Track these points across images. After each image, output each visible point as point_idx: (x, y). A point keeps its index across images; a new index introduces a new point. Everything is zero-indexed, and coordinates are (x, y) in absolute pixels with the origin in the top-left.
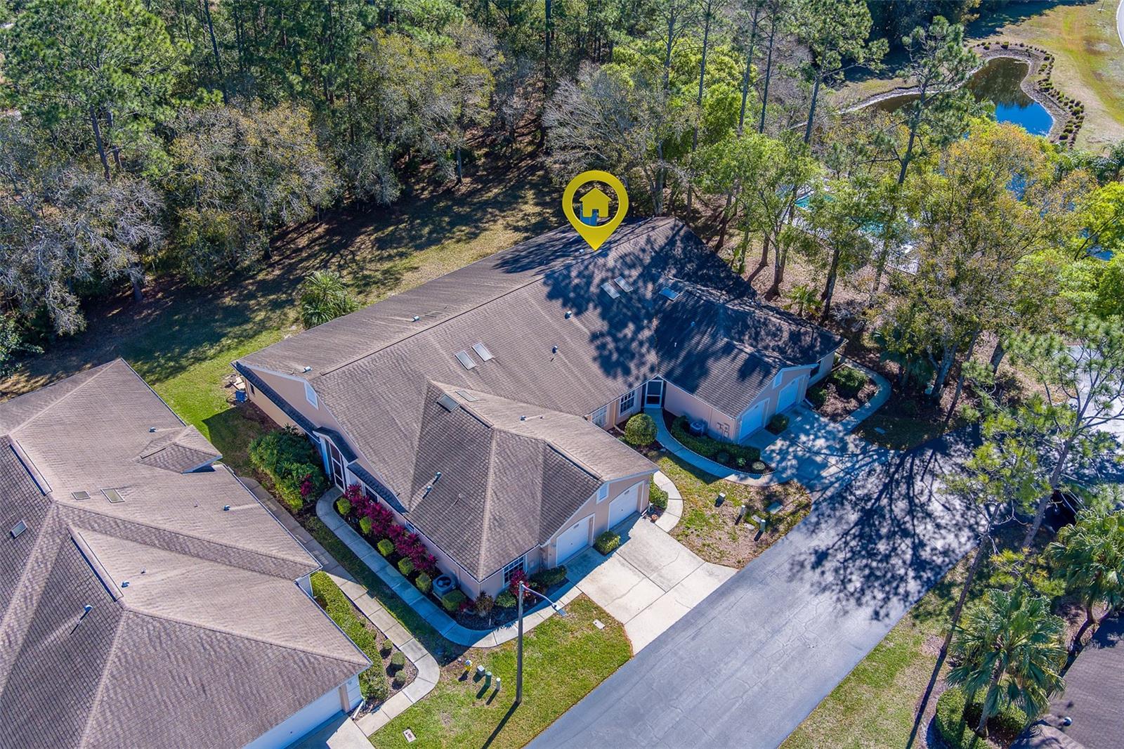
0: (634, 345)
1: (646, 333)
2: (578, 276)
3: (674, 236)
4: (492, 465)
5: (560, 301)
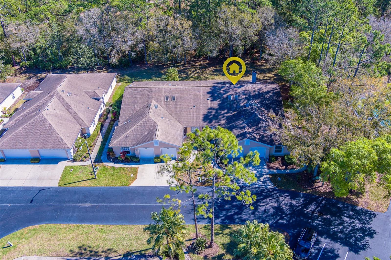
0: (221, 116)
1: (228, 115)
2: (223, 91)
3: (271, 91)
4: (139, 123)
5: (210, 95)
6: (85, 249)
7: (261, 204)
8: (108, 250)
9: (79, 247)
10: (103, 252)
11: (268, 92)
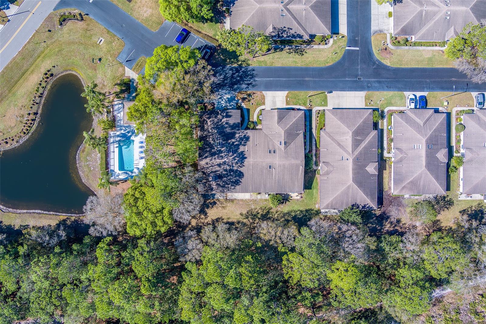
0: (238, 140)
1: (233, 140)
2: (236, 160)
5: (245, 156)
6: (300, 53)
7: (222, 79)
8: (290, 54)
9: (303, 55)
10: (292, 52)
11: (206, 157)
